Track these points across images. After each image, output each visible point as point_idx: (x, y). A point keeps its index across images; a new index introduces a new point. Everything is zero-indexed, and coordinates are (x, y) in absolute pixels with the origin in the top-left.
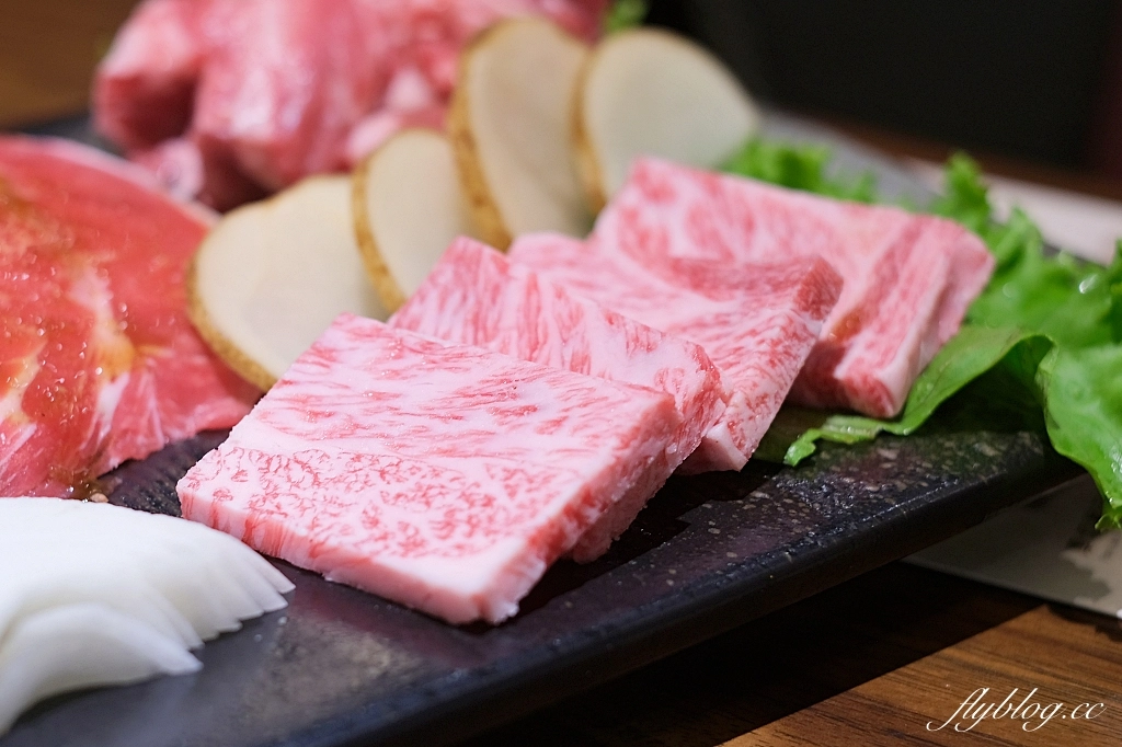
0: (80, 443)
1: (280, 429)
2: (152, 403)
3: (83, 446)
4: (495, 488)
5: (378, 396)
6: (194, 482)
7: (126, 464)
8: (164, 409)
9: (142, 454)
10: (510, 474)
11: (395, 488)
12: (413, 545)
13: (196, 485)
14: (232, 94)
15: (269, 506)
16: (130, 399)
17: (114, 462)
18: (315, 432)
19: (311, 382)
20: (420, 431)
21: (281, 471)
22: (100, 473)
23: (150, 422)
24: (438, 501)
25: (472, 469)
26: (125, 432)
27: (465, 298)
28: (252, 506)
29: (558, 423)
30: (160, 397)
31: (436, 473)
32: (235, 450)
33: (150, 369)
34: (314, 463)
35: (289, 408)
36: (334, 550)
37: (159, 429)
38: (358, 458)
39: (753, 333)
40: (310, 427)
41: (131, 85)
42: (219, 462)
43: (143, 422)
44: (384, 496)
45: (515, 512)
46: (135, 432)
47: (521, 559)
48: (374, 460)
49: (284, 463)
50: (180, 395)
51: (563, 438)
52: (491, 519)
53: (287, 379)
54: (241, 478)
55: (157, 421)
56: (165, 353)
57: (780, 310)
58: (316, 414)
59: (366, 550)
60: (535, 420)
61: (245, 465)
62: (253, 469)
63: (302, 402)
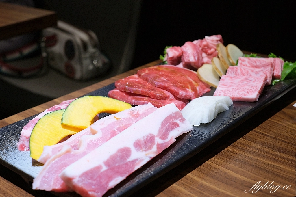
4: (251, 88)
5: (232, 82)
10: (252, 87)
11: (239, 90)
12: (245, 95)
16: (199, 89)
18: (226, 87)
20: (239, 85)
24: (245, 91)
25: (247, 87)
27: (233, 72)
29: (255, 81)
30: (202, 89)
31: (243, 88)
32: (218, 90)
33: (199, 86)
34: (228, 90)
36: (236, 97)
38: (233, 89)
39: (267, 71)
42: (217, 92)
44: (239, 91)
45: (255, 90)
47: (258, 94)
48: (235, 88)
49: (225, 90)
51: (256, 82)
52: (253, 91)
56: (200, 84)
57: (269, 68)
58: (225, 85)
59: (240, 96)
60: (252, 81)
61: (220, 92)
62: (222, 92)
63: (223, 84)
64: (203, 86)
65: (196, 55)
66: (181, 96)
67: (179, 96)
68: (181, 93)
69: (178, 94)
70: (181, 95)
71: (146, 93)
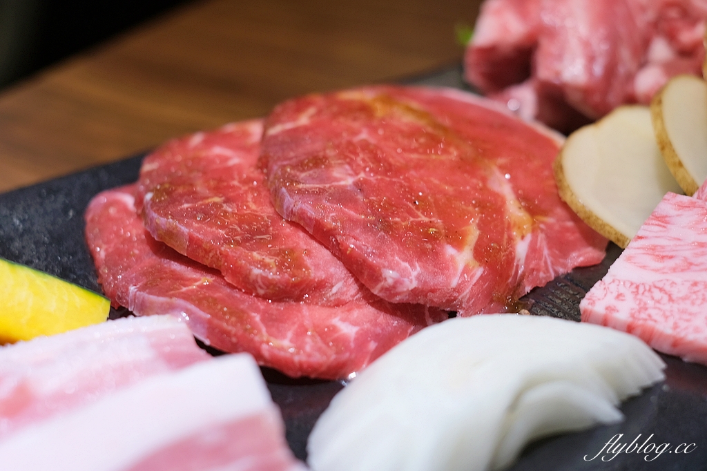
0: (508, 278)
1: (641, 267)
2: (546, 252)
3: (510, 280)
5: (702, 245)
6: (591, 301)
7: (534, 290)
8: (552, 255)
9: (542, 284)
13: (593, 303)
14: (560, 57)
15: (643, 315)
16: (534, 250)
17: (528, 289)
18: (664, 268)
19: (656, 237)
21: (646, 293)
22: (520, 296)
23: (546, 263)
26: (533, 270)
28: (632, 316)
30: (550, 248)
32: (614, 281)
33: (542, 230)
34: (667, 287)
35: (644, 254)
37: (552, 267)
38: (695, 284)
40: (659, 265)
41: (489, 52)
42: (605, 289)
43: (542, 264)
46: (538, 270)
49: (647, 288)
50: (561, 246)
53: (640, 235)
54: (621, 298)
55: (549, 263)
56: (550, 220)
58: (663, 257)
61: (622, 290)
62: (628, 292)
63: (652, 250)
64: (567, 230)
65: (602, 48)
66: (391, 290)
67: (380, 286)
68: (390, 275)
69: (375, 276)
70: (394, 287)
71: (207, 252)
